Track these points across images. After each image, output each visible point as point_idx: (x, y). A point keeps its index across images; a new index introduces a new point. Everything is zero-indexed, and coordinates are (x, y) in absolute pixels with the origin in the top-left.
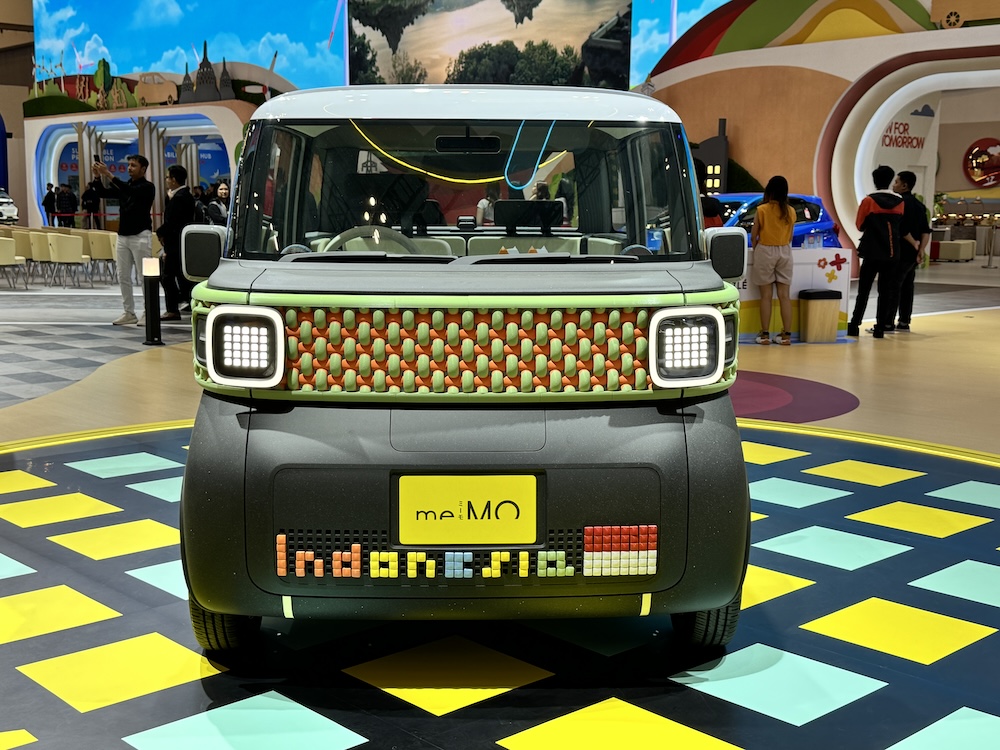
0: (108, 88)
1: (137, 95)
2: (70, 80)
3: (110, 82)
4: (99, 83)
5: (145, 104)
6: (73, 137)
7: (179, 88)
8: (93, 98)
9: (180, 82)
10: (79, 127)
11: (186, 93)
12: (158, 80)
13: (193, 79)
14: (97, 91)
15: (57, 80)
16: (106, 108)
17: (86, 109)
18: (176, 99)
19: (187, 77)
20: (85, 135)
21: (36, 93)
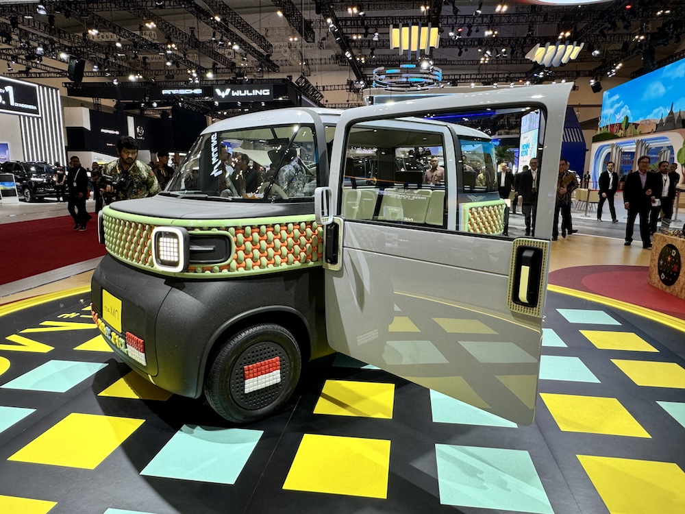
0: (626, 128)
1: (638, 131)
2: (612, 126)
3: (628, 125)
4: (623, 127)
5: (641, 134)
6: (609, 150)
7: (657, 125)
8: (620, 133)
9: (658, 123)
10: (613, 146)
11: (660, 127)
12: (649, 123)
13: (664, 121)
14: (622, 129)
15: (607, 126)
16: (625, 137)
17: (617, 137)
18: (655, 130)
19: (662, 120)
20: (614, 149)
21: (599, 132)
